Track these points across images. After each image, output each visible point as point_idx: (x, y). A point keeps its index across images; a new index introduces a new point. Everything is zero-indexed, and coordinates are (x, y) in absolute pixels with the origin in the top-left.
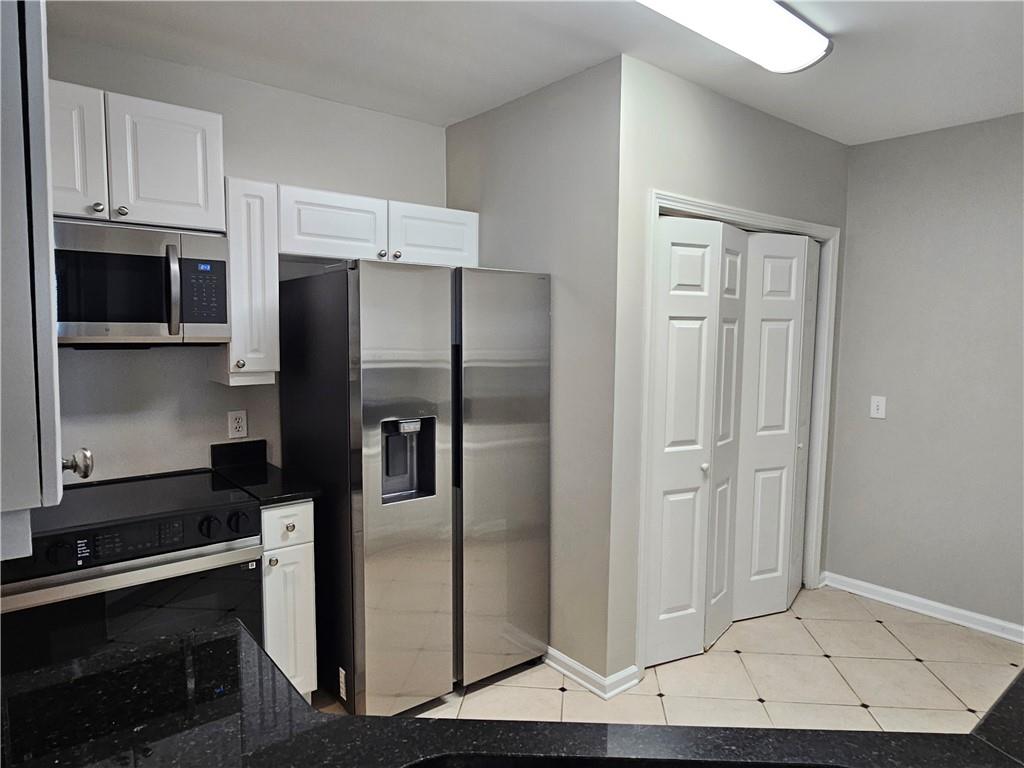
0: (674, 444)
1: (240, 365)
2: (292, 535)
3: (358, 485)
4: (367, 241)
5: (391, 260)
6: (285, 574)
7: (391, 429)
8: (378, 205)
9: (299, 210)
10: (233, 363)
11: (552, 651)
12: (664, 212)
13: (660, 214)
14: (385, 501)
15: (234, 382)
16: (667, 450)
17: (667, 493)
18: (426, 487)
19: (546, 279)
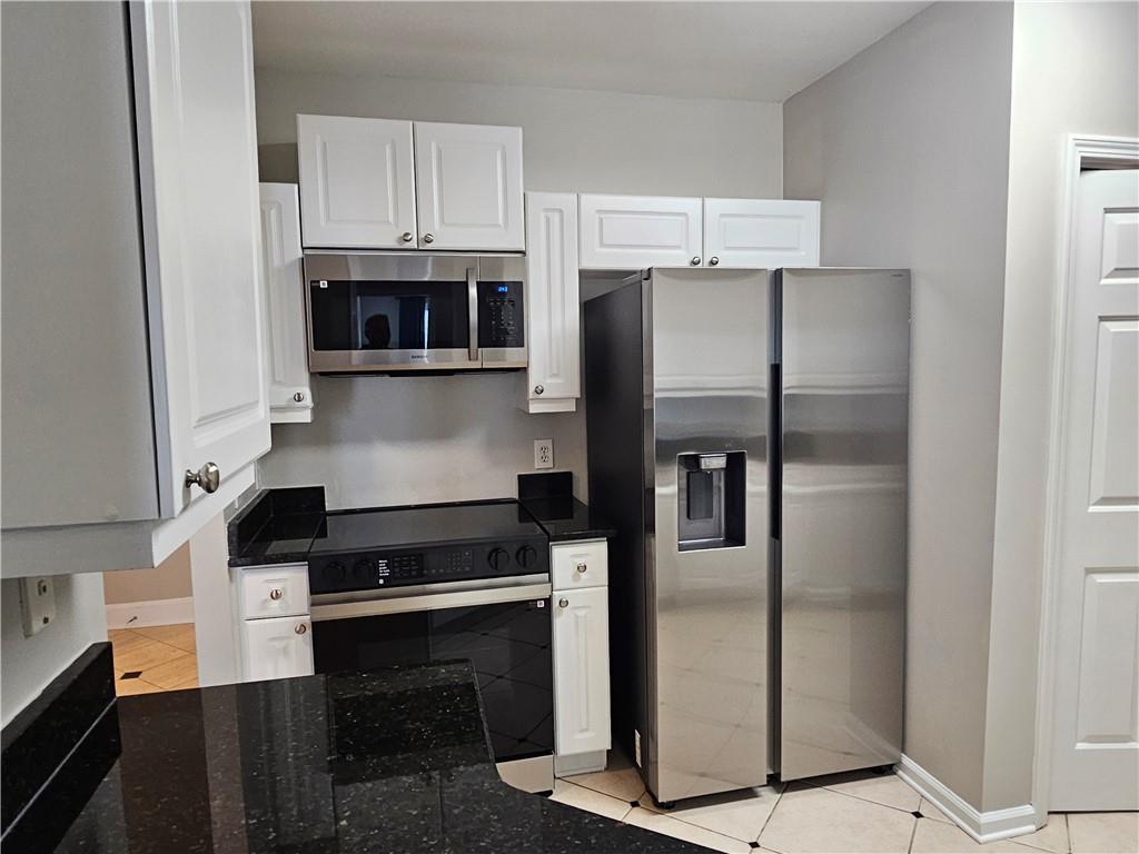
0: (1105, 501)
1: (539, 391)
2: (583, 575)
3: (651, 527)
4: (678, 247)
5: (706, 266)
6: (577, 617)
7: (692, 463)
8: (691, 205)
9: (601, 220)
10: (532, 389)
11: (906, 760)
12: (1088, 166)
13: (1083, 169)
14: (681, 548)
15: (534, 408)
16: (1092, 509)
17: (1089, 571)
18: (735, 534)
19: (904, 277)
